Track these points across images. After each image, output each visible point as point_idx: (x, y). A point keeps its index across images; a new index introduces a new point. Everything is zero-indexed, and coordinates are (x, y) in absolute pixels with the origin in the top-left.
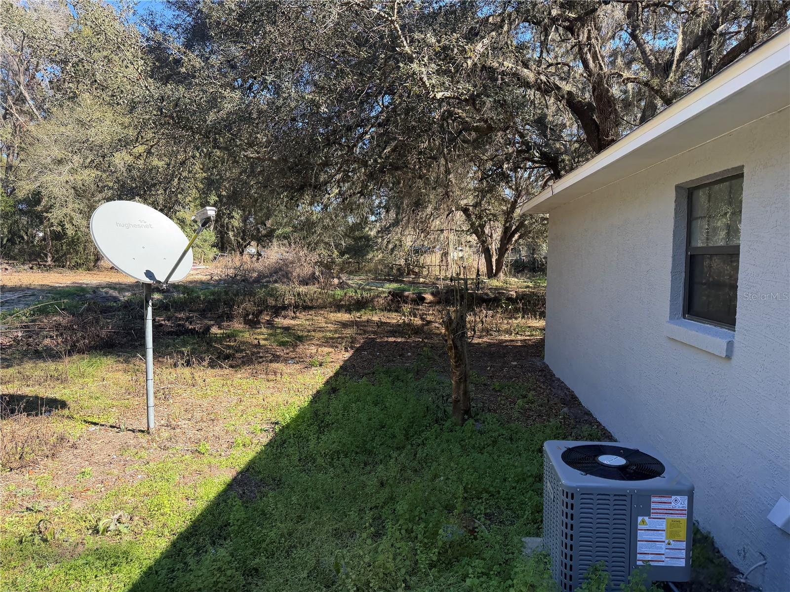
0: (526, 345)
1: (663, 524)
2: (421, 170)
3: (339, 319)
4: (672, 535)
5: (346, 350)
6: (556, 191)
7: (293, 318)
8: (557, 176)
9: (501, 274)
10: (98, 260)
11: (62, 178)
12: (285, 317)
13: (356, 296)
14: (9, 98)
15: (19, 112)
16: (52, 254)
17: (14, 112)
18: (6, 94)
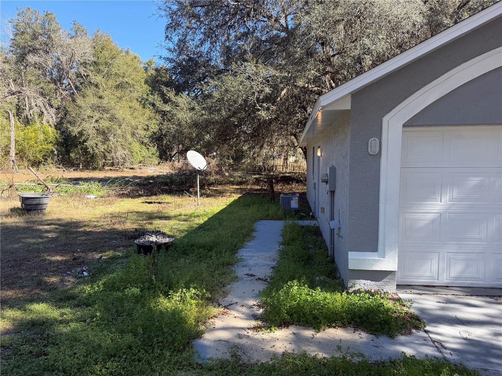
4: (296, 203)
10: (104, 166)
11: (92, 125)
12: (213, 187)
13: (239, 179)
14: (59, 83)
15: (63, 90)
16: (82, 163)
17: (61, 90)
18: (57, 81)
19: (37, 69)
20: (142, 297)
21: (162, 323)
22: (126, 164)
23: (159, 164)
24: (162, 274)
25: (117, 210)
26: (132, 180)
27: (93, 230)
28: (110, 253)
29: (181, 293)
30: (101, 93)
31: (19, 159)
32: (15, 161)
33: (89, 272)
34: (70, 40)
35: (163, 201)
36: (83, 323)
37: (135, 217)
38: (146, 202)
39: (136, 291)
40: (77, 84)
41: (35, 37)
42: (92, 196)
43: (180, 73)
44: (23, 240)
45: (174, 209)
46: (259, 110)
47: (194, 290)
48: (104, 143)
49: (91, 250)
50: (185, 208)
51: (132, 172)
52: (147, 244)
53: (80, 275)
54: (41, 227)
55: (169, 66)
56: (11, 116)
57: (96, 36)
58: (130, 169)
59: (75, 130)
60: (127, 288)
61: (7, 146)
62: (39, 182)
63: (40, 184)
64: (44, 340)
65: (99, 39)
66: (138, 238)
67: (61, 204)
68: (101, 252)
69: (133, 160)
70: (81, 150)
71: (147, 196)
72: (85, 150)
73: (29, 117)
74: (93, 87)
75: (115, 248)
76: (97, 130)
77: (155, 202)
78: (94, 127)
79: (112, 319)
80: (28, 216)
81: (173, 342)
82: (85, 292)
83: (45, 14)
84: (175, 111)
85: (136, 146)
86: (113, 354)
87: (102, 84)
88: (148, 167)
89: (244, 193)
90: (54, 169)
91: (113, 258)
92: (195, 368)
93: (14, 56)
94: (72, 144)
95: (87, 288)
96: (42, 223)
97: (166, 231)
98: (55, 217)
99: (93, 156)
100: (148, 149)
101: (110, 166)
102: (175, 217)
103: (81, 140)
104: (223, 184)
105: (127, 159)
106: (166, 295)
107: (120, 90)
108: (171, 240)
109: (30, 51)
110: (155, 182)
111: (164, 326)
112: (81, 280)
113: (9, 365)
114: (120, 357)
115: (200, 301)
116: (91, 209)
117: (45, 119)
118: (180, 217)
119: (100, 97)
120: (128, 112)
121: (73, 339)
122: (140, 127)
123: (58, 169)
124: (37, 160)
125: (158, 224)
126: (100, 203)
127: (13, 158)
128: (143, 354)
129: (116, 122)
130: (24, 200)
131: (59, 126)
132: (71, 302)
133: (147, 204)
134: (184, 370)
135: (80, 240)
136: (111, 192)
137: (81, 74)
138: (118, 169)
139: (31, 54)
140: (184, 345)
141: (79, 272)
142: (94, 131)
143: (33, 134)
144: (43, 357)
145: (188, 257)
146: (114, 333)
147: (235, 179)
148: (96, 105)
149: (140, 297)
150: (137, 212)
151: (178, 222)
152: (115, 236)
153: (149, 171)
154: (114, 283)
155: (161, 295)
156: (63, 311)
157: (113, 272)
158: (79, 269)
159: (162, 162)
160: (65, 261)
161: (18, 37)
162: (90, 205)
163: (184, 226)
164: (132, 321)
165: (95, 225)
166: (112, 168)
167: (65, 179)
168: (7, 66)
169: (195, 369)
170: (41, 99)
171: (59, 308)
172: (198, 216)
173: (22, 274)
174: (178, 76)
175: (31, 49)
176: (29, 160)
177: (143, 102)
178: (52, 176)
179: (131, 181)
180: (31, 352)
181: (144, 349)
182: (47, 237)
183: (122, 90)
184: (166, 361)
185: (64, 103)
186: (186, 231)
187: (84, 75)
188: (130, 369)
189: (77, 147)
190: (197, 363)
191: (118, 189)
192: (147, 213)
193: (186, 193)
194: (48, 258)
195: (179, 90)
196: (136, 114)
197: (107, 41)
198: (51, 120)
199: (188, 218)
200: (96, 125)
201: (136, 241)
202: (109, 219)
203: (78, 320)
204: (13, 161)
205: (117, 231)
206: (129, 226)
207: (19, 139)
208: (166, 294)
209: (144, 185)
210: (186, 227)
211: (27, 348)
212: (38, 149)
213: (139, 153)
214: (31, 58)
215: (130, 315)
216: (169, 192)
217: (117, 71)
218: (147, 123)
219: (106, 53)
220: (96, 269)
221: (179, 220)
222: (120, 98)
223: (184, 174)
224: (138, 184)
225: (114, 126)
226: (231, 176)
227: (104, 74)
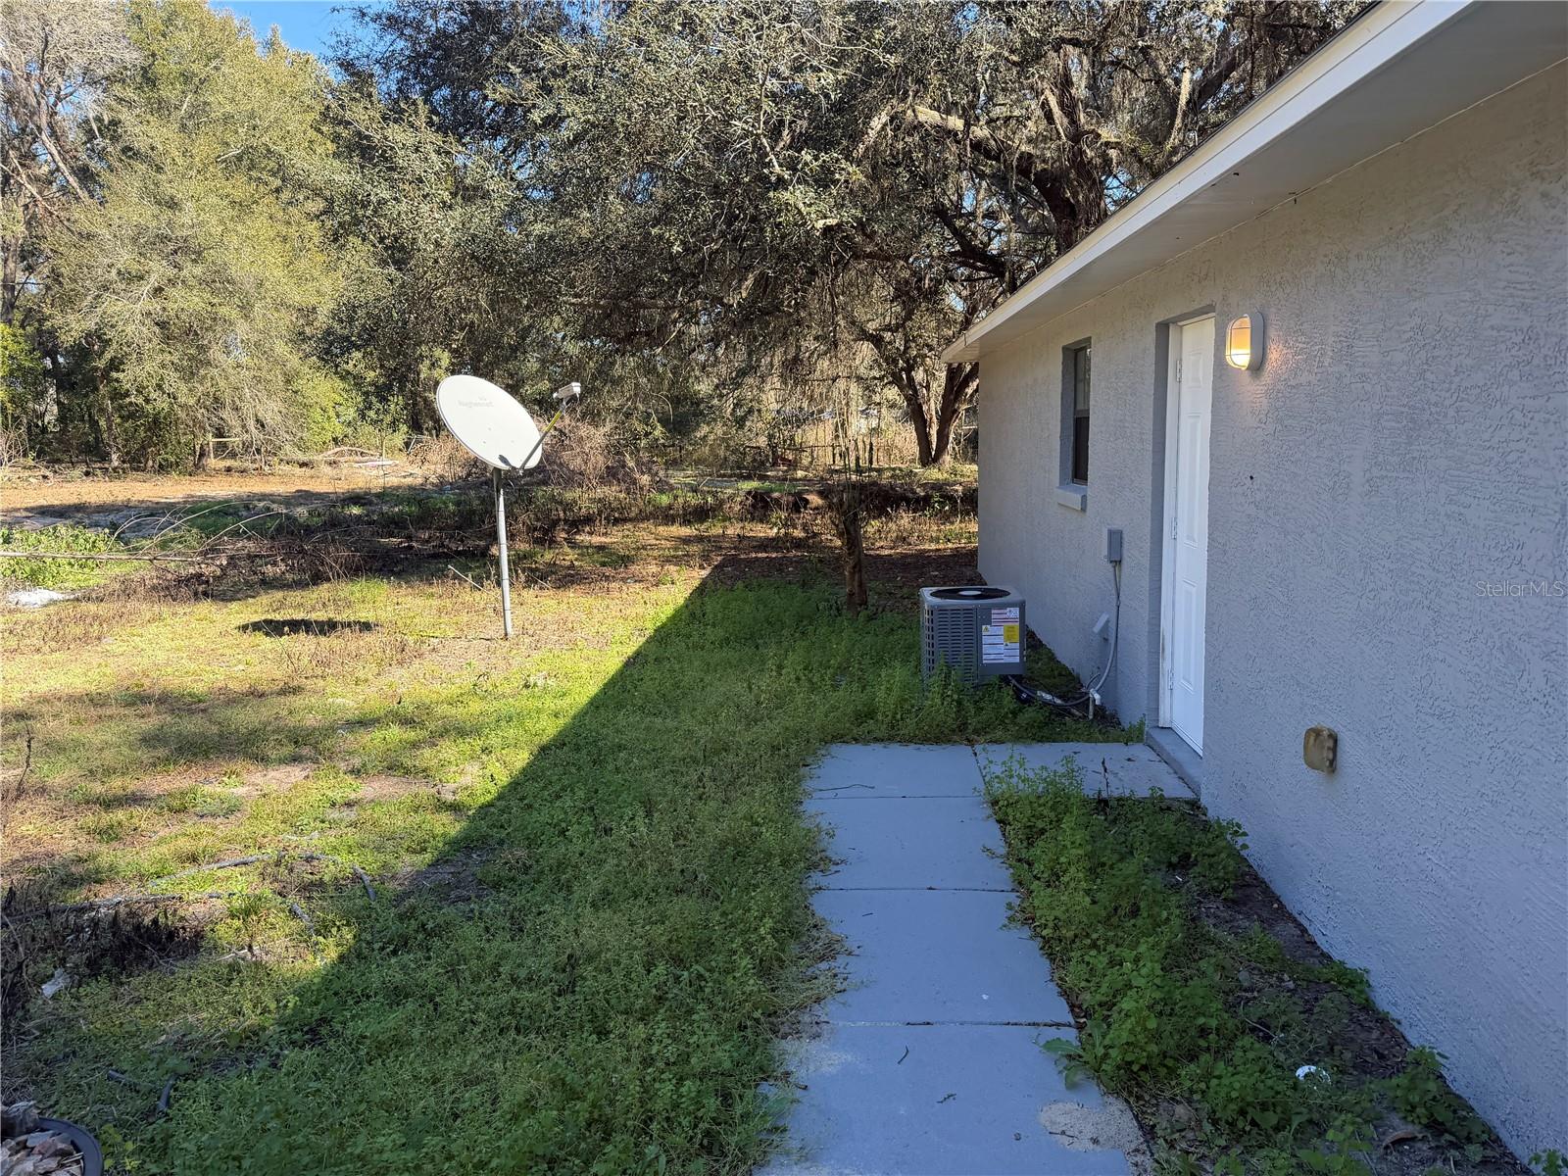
0: (957, 554)
1: (1001, 631)
2: (799, 314)
3: (676, 534)
4: (1009, 638)
5: (702, 567)
6: (969, 341)
7: (605, 534)
8: (1013, 288)
9: (947, 458)
11: (139, 307)
12: (591, 533)
13: (694, 500)
14: (14, 154)
15: (32, 179)
16: (118, 448)
17: (23, 180)
22: (282, 449)
23: (407, 445)
38: (262, 625)
42: (40, 596)
46: (781, 183)
51: (300, 478)
58: (302, 464)
69: (306, 434)
70: (113, 400)
72: (123, 399)
74: (138, 166)
76: (160, 324)
78: (148, 313)
87: (170, 154)
88: (366, 458)
89: (717, 560)
90: (6, 472)
101: (230, 457)
103: (100, 363)
104: (631, 520)
107: (241, 177)
120: (277, 256)
129: (231, 295)
138: (260, 464)
147: (676, 497)
148: (153, 231)
153: (369, 473)
159: (417, 442)
166: (236, 463)
200: (155, 306)
217: (227, 104)
219: (184, 38)
222: (244, 206)
226: (662, 486)
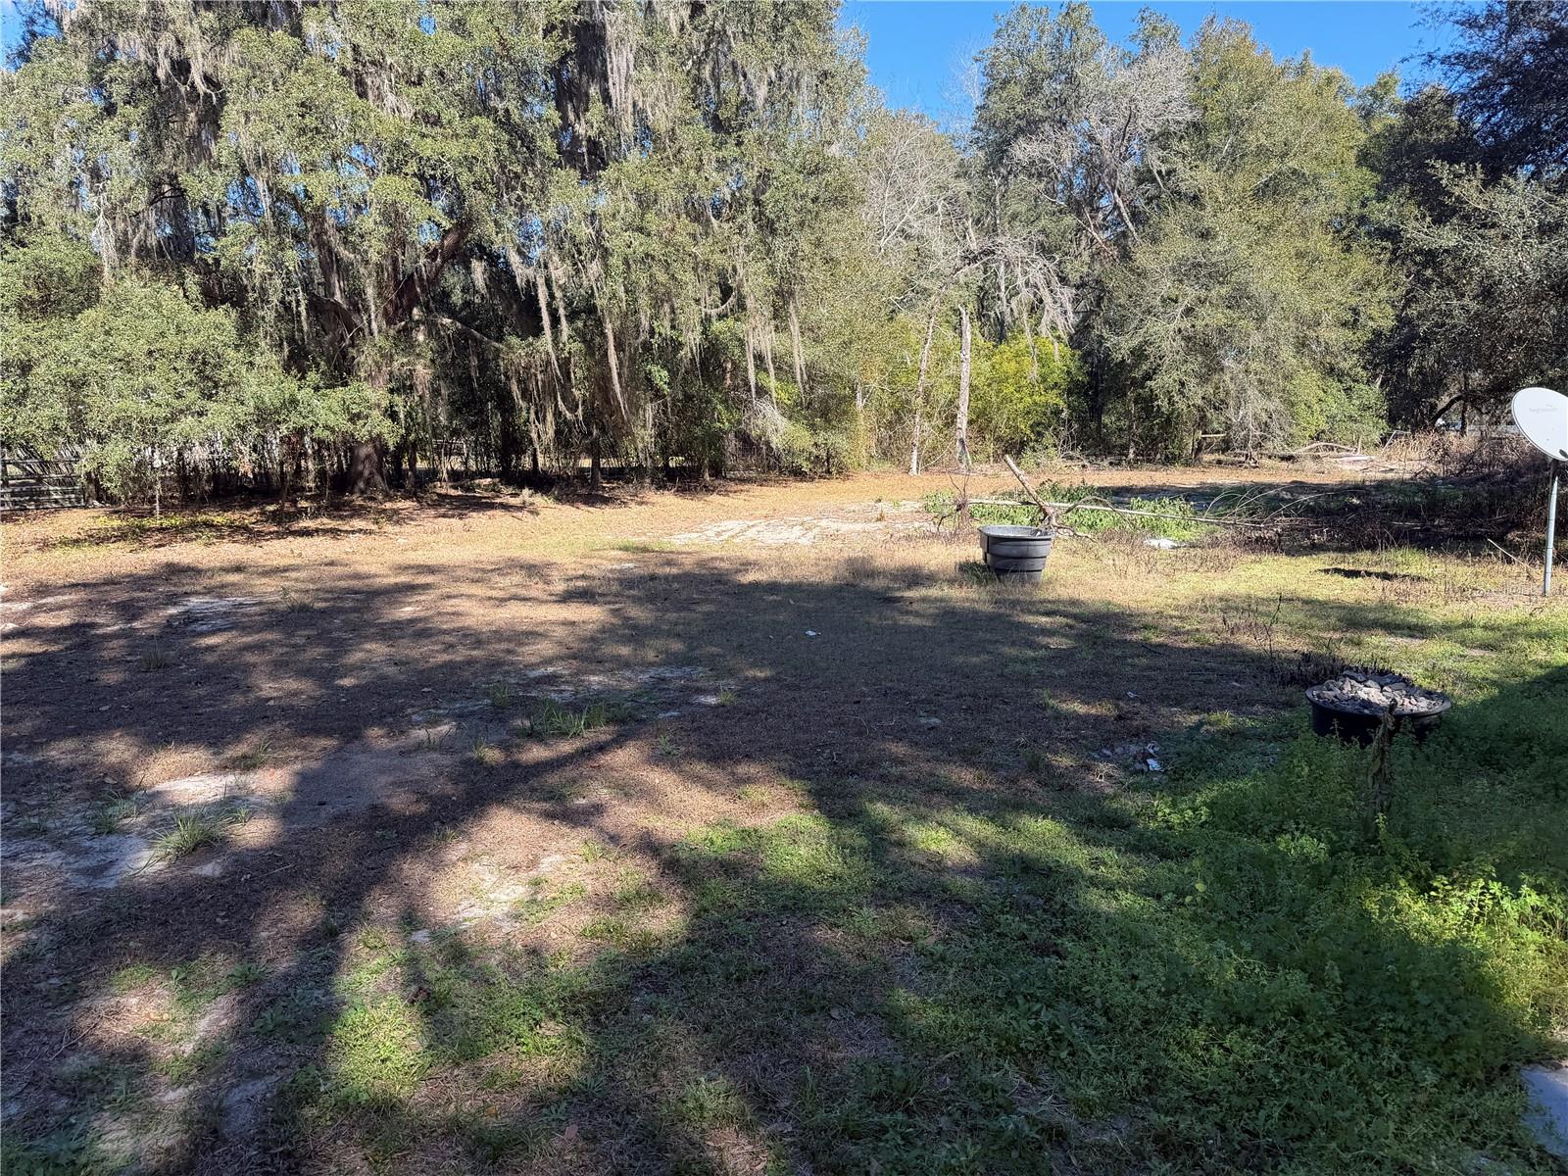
10: (1199, 450)
11: (1172, 326)
14: (1087, 210)
15: (1098, 228)
16: (1136, 443)
17: (1091, 229)
18: (1082, 204)
19: (1035, 180)
20: (1334, 872)
21: (1410, 972)
22: (1269, 445)
23: (1384, 441)
24: (1406, 815)
25: (1242, 589)
26: (1289, 496)
27: (1169, 642)
28: (1226, 719)
29: (1482, 894)
30: (1208, 222)
31: (975, 434)
32: (967, 442)
33: (1164, 760)
34: (1128, 73)
35: (1399, 571)
36: (1154, 902)
37: (1301, 616)
38: (1337, 571)
39: (1311, 847)
40: (1137, 204)
41: (1033, 88)
42: (1165, 543)
43: (1506, 100)
44: (990, 648)
45: (1441, 603)
47: (1534, 897)
48: (1204, 379)
49: (1164, 699)
50: (1486, 602)
51: (1289, 470)
52: (1349, 708)
53: (1138, 766)
54: (1030, 619)
55: (1462, 81)
56: (966, 319)
57: (1204, 39)
58: (1283, 458)
59: (1121, 346)
60: (1283, 831)
61: (951, 402)
62: (1025, 497)
63: (1028, 503)
64: (1054, 915)
65: (1212, 47)
66: (1312, 685)
67: (1078, 560)
68: (1196, 710)
69: (1294, 430)
70: (1136, 403)
71: (1340, 550)
72: (1147, 403)
73: (1008, 319)
74: (1185, 207)
75: (1239, 704)
76: (1187, 339)
77: (1369, 574)
78: (1180, 331)
79: (1239, 913)
80: (998, 586)
81: (1449, 1045)
82: (1154, 817)
83: (1064, 10)
84: (1476, 247)
85: (1308, 383)
86: (1243, 1015)
87: (1211, 192)
88: (1343, 453)
90: (1059, 462)
91: (1237, 735)
92: (1535, 1161)
93: (981, 154)
94: (1111, 388)
95: (1162, 807)
96: (1031, 607)
97: (1415, 673)
98: (1064, 593)
99: (1168, 420)
100: (1348, 390)
101: (1217, 450)
102: (1447, 628)
103: (1137, 374)
105: (1274, 426)
106: (1423, 886)
107: (1270, 203)
108: (1438, 708)
109: (1020, 131)
110: (1368, 506)
111: (1415, 983)
112: (1141, 779)
113: (977, 951)
114: (1265, 1030)
115: (1557, 940)
116: (1163, 581)
117: (1046, 319)
118: (1466, 632)
119: (1205, 235)
120: (1291, 270)
121: (1129, 937)
122: (1327, 318)
123: (1069, 463)
124: (1017, 438)
125: (1379, 646)
126: (1190, 565)
127: (962, 434)
128: (1341, 1048)
129: (1250, 309)
130: (992, 543)
131: (1080, 337)
132: (1116, 832)
133: (1340, 578)
134: (1487, 1151)
135: (1133, 666)
136: (1220, 533)
137: (1150, 171)
138: (1243, 459)
139: (1021, 139)
140: (1489, 1071)
141: (1135, 757)
142: (1179, 344)
143: (1013, 363)
144: (1054, 959)
145: (1502, 777)
146: (1248, 955)
148: (1191, 260)
149: (1325, 871)
150: (1307, 602)
151: (1458, 649)
152: (1238, 667)
153: (1347, 467)
154: (1243, 810)
155: (1402, 883)
156: (1098, 852)
157: (1237, 774)
158: (1134, 749)
159: (1396, 437)
160: (1096, 718)
161: (994, 98)
162: (1160, 568)
163: (1484, 665)
164: (1304, 935)
165: (1176, 628)
166: (1222, 457)
167: (1091, 490)
168: (963, 186)
169: (1532, 1165)
170: (1041, 262)
171: (1087, 842)
172: (1542, 635)
173: (992, 733)
174: (1494, 115)
175: (1023, 123)
176: (999, 439)
177: (1350, 230)
178: (1054, 480)
179: (1283, 500)
180: (1024, 937)
181: (1343, 1032)
182: (1047, 647)
183: (1275, 202)
184: (1422, 1098)
185: (1097, 266)
186: (1494, 683)
187: (1160, 172)
188: (1296, 1075)
189: (1125, 395)
190: (1540, 1149)
191: (1244, 522)
192: (1342, 607)
193: (1495, 549)
194: (1052, 702)
195: (1496, 165)
196: (1316, 276)
197: (1236, 49)
198: (1060, 321)
199: (1499, 637)
200: (1186, 324)
201: (1313, 693)
202: (1218, 616)
203: (1138, 889)
204: (962, 441)
205: (1244, 655)
206: (1285, 643)
207: (980, 382)
208: (1422, 883)
209: (1328, 512)
210: (1494, 672)
211: (1012, 923)
212: (1021, 406)
213: (1316, 407)
214: (1024, 150)
215: (1297, 917)
216: (1421, 541)
217: (1263, 141)
218: (1353, 301)
219: (1233, 88)
220: (1184, 758)
221: (1463, 643)
222: (1268, 229)
223: (1483, 479)
224: (1310, 511)
225: (1242, 322)
227: (1219, 157)
